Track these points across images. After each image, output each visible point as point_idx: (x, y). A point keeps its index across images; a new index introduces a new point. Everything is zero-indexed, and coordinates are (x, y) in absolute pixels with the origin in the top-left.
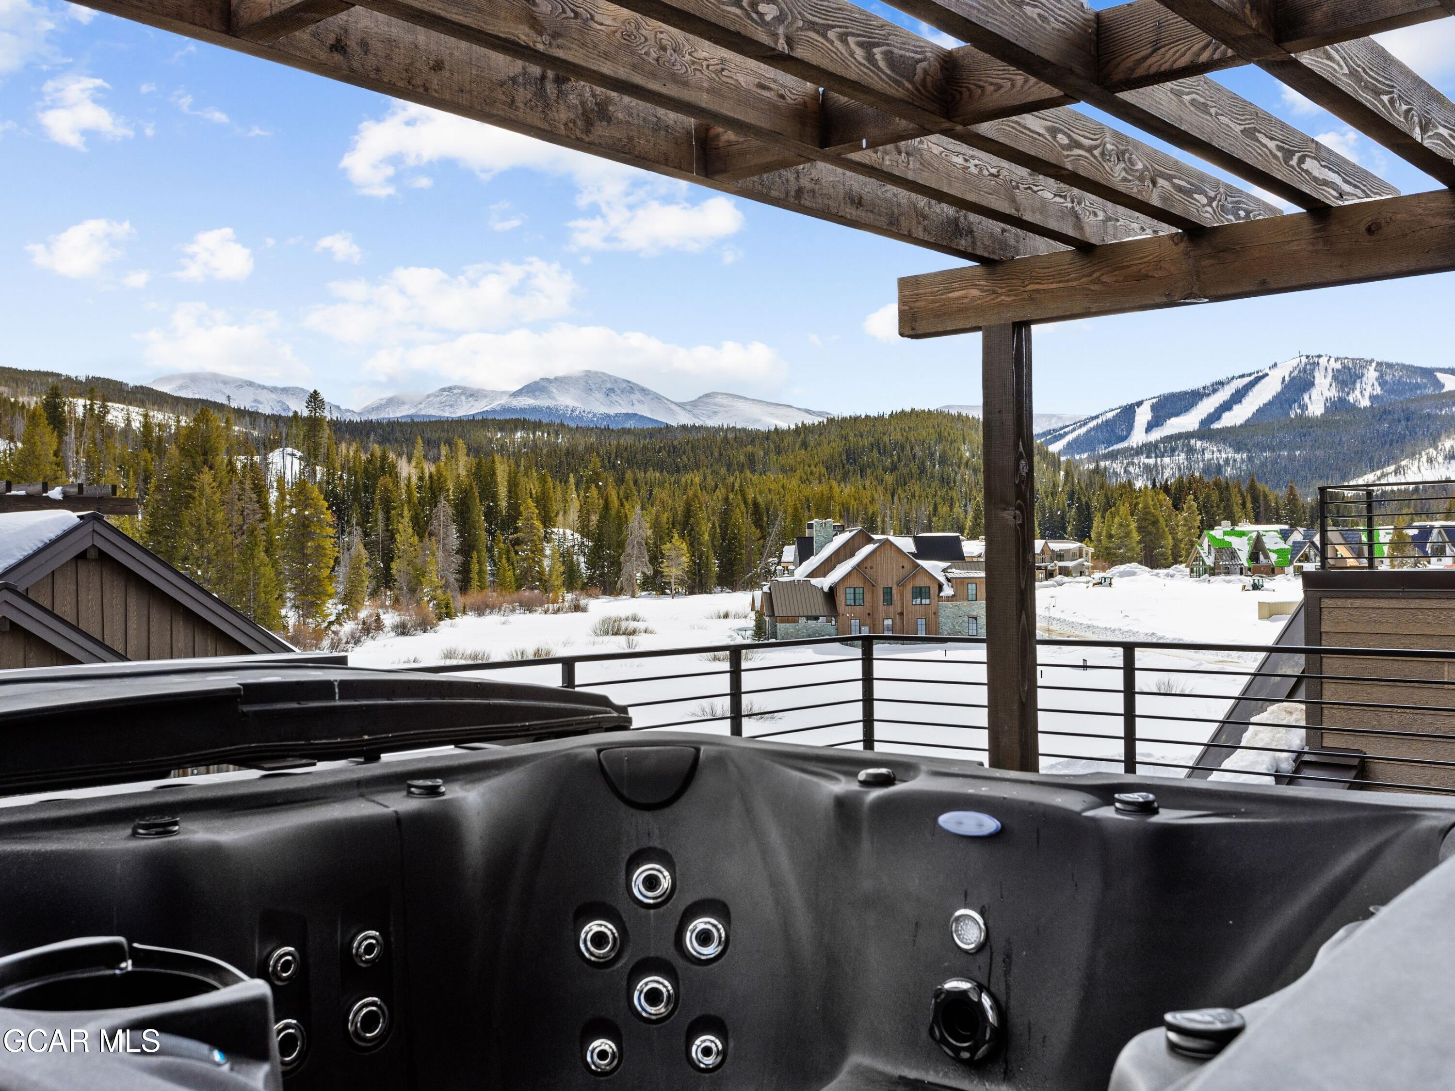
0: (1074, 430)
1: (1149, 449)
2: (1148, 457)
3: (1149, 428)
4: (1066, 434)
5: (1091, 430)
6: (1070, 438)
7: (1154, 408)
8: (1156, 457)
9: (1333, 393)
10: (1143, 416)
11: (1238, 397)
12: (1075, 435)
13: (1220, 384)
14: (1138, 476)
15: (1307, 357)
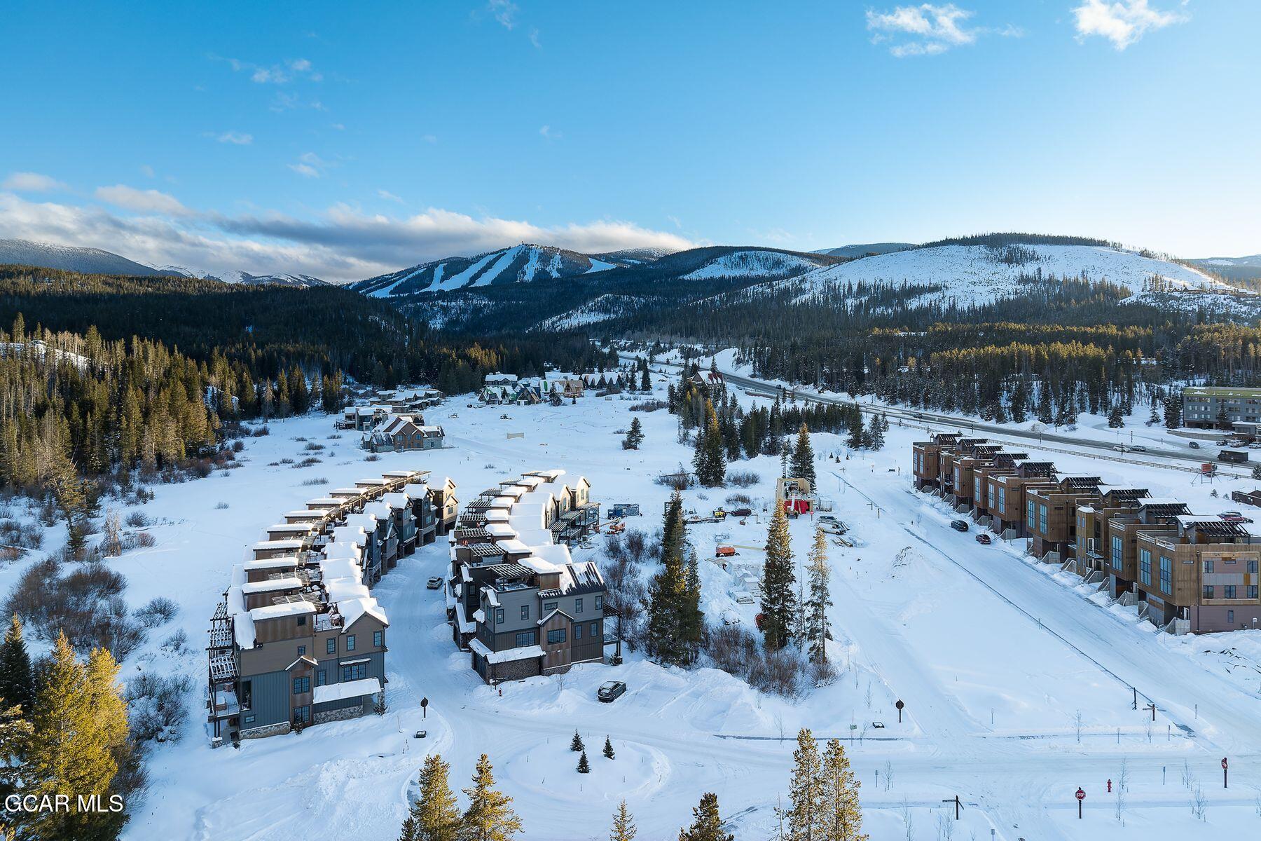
0: (399, 279)
1: (442, 295)
2: (443, 301)
3: (443, 279)
4: (395, 281)
5: (408, 280)
6: (397, 284)
7: (445, 268)
8: (448, 301)
9: (539, 266)
10: (439, 272)
11: (490, 265)
12: (400, 281)
13: (479, 258)
14: (438, 311)
15: (526, 245)
